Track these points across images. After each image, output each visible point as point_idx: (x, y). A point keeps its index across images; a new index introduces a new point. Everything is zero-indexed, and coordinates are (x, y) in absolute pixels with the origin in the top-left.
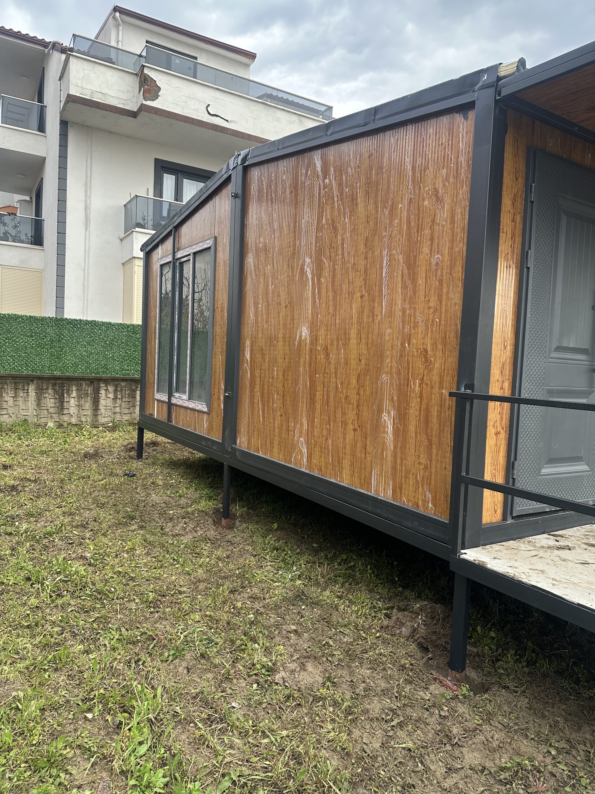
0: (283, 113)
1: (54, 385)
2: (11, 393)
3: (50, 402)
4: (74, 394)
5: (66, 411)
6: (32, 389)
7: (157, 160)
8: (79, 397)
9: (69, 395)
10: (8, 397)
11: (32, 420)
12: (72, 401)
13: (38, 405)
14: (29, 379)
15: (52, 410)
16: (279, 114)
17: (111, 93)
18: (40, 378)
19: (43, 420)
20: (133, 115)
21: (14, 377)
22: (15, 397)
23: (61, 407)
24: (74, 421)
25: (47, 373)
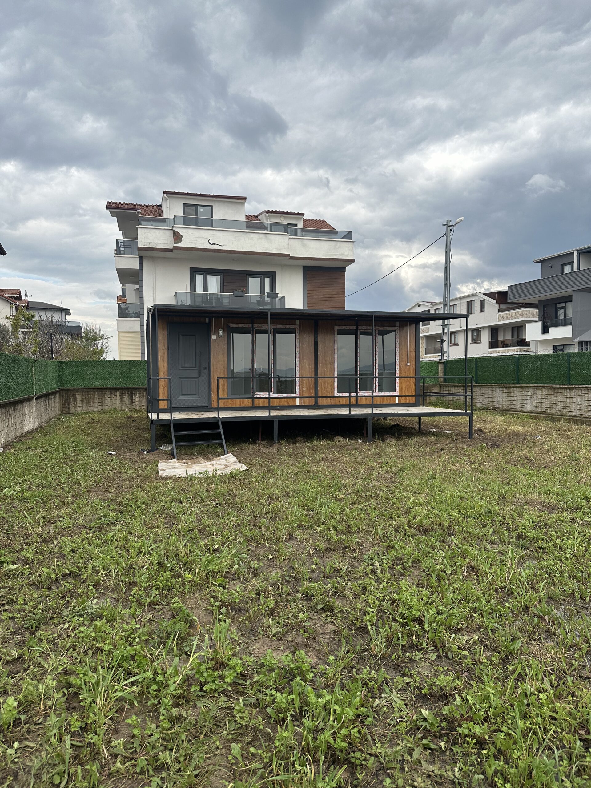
0: (254, 234)
1: (128, 391)
2: (109, 396)
3: (126, 400)
4: (138, 396)
5: (134, 404)
6: (118, 394)
7: (190, 268)
8: (140, 397)
9: (135, 396)
10: (108, 398)
11: (119, 408)
12: (137, 399)
13: (121, 401)
14: (116, 389)
15: (127, 403)
16: (252, 235)
17: (159, 242)
18: (121, 389)
19: (123, 408)
20: (171, 250)
21: (110, 389)
22: (111, 398)
23: (132, 402)
24: (138, 408)
25: (124, 386)
